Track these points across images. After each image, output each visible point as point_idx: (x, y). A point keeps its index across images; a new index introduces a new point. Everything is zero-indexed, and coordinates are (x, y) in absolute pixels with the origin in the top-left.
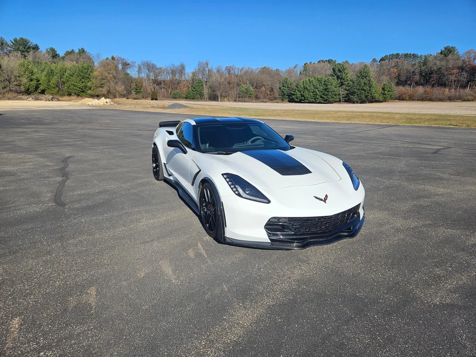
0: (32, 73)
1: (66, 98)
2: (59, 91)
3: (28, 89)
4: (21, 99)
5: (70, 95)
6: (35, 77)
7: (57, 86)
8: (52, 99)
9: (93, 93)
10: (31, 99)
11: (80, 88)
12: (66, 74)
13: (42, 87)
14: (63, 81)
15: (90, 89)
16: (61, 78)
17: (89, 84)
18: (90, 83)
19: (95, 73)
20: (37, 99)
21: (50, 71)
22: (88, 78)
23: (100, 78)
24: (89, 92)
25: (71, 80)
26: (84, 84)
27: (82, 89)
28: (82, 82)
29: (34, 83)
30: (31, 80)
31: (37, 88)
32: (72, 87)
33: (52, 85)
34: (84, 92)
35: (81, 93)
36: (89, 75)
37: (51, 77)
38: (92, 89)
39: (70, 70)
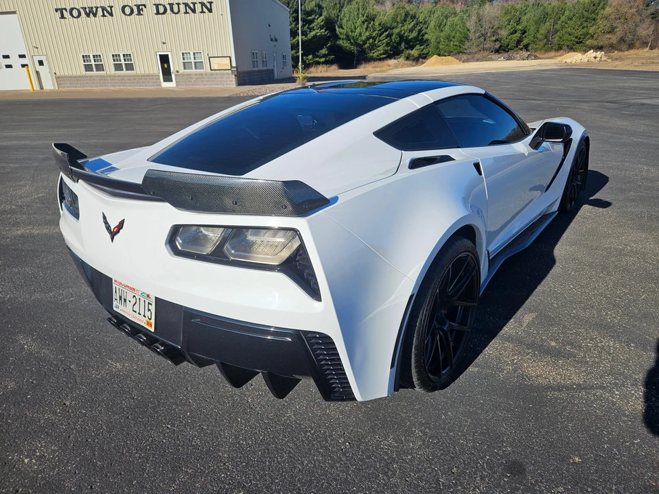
0: (519, 22)
1: (552, 54)
2: (545, 44)
3: (508, 45)
4: (492, 60)
5: (560, 48)
6: (520, 27)
7: (546, 37)
8: (528, 58)
9: (595, 43)
10: (502, 58)
11: (576, 37)
12: (563, 18)
13: (525, 41)
14: (556, 29)
15: (592, 37)
16: (555, 23)
17: (591, 30)
18: (594, 27)
19: (608, 10)
20: (509, 59)
21: (542, 16)
22: (594, 20)
23: (612, 17)
24: (588, 42)
25: (567, 26)
26: (584, 30)
27: (580, 38)
28: (583, 28)
29: (518, 35)
30: (515, 32)
31: (519, 42)
32: (565, 37)
33: (539, 36)
34: (581, 42)
35: (578, 44)
36: (597, 14)
37: (542, 24)
38: (595, 36)
39: (571, 11)
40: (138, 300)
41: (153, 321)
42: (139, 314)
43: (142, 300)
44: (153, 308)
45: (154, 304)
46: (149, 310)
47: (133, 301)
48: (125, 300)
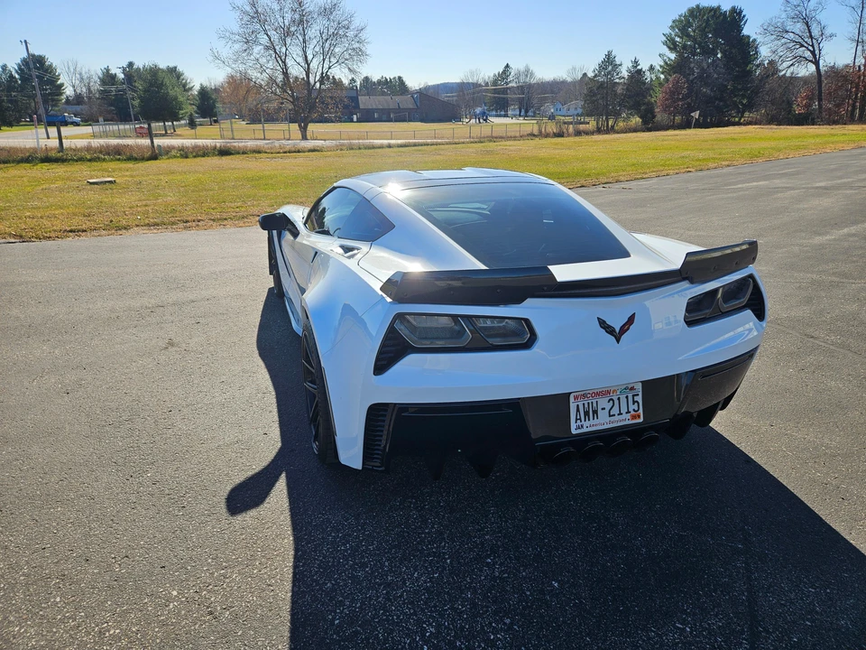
40: (616, 402)
41: (641, 411)
42: (620, 414)
43: (623, 398)
44: (639, 399)
45: (640, 394)
46: (634, 402)
47: (608, 406)
48: (595, 412)
